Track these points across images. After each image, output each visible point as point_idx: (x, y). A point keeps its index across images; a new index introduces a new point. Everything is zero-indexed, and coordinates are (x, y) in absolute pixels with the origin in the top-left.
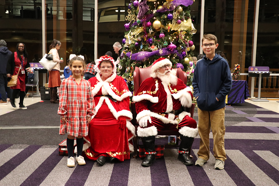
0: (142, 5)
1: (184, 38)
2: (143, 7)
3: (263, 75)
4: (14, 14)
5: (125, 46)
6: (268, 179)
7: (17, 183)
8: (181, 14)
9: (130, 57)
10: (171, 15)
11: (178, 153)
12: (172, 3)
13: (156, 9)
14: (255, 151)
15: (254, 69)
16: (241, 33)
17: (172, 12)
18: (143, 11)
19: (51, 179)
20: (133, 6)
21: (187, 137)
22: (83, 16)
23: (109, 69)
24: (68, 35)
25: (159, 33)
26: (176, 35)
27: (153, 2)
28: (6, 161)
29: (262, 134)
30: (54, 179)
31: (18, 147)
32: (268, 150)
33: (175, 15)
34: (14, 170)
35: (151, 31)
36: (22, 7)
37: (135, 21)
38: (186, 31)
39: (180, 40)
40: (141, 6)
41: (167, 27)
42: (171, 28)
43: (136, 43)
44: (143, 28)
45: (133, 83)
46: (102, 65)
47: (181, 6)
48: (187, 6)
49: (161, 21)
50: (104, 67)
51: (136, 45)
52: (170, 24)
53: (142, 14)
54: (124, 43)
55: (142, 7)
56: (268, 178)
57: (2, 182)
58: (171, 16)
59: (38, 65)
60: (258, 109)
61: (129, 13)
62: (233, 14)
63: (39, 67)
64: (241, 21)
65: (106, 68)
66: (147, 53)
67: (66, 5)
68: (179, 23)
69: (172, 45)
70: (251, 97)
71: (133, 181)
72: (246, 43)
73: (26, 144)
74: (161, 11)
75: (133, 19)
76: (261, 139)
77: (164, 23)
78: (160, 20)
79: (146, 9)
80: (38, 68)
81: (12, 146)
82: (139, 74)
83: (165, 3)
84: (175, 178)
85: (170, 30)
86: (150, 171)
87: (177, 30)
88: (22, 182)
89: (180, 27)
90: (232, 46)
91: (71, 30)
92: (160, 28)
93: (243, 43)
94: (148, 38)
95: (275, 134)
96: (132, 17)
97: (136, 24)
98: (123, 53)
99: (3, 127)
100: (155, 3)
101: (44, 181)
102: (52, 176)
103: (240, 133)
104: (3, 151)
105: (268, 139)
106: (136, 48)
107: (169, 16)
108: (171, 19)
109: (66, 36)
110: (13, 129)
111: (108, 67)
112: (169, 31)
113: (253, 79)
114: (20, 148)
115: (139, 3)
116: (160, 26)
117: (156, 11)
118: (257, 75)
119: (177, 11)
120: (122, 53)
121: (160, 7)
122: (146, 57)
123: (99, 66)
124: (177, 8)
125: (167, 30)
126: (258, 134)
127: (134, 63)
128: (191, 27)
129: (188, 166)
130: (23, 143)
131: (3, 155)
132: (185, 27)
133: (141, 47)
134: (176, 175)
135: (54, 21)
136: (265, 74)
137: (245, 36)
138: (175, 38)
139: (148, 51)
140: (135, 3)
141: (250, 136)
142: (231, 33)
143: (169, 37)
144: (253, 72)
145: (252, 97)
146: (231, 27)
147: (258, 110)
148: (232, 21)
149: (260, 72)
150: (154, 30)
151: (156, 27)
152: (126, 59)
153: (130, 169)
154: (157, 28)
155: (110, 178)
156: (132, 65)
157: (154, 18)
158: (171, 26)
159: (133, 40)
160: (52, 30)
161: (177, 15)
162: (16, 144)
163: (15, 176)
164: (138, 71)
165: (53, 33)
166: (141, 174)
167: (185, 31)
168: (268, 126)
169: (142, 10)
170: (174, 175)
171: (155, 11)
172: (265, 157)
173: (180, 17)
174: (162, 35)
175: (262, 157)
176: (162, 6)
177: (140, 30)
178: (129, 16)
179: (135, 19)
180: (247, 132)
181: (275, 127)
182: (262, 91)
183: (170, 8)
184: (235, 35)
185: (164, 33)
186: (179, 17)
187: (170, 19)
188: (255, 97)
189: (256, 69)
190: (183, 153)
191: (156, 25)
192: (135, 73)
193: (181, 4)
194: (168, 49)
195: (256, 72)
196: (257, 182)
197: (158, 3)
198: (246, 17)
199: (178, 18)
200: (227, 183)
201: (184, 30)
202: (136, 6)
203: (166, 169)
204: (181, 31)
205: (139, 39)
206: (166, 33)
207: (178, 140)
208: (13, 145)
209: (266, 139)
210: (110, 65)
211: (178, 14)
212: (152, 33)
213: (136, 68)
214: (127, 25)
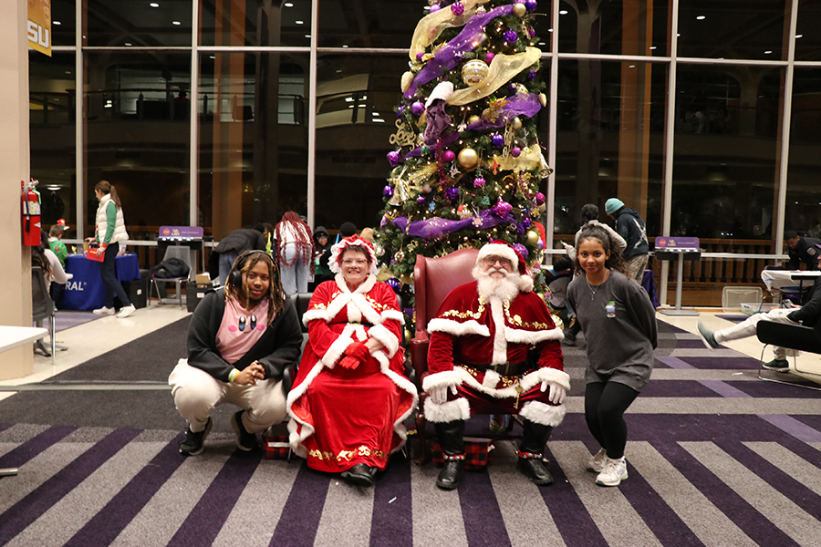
0: (435, 113)
1: (527, 188)
2: (437, 118)
3: (688, 256)
4: (122, 109)
5: (393, 202)
6: (714, 511)
7: (168, 528)
8: (518, 134)
9: (407, 229)
10: (500, 137)
11: (517, 457)
12: (502, 111)
13: (466, 123)
14: (682, 444)
15: (668, 242)
16: (637, 155)
17: (502, 131)
18: (437, 127)
19: (241, 520)
20: (410, 112)
21: (540, 425)
22: (277, 113)
23: (360, 265)
24: (246, 157)
25: (473, 175)
26: (508, 181)
27: (459, 107)
28: (135, 472)
29: (693, 399)
30: (248, 519)
31: (156, 435)
32: (708, 440)
33: (508, 136)
34: (157, 494)
35: (454, 171)
36: (141, 96)
37: (416, 147)
38: (532, 172)
39: (519, 193)
40: (431, 115)
41: (491, 165)
42: (499, 166)
43: (420, 198)
44: (437, 165)
45: (412, 289)
46: (346, 257)
47: (520, 117)
48: (530, 116)
49: (476, 151)
50: (349, 261)
51: (421, 202)
52: (495, 156)
53: (434, 133)
54: (389, 197)
55: (434, 118)
56: (714, 509)
57: (136, 524)
58: (500, 140)
59: (179, 231)
60: (679, 336)
61: (400, 127)
62: (618, 113)
63: (181, 235)
64: (637, 128)
65: (354, 264)
66: (446, 223)
67: (242, 92)
68: (517, 155)
69: (503, 205)
70: (660, 305)
71: (423, 522)
72: (649, 178)
73: (172, 428)
74: (476, 127)
75: (410, 142)
76: (691, 413)
77: (485, 153)
78: (473, 148)
79: (445, 124)
80: (180, 239)
81: (141, 434)
82: (425, 271)
83: (486, 111)
84: (514, 515)
85: (498, 170)
86: (458, 499)
87: (512, 171)
88: (180, 525)
89: (518, 162)
90: (617, 182)
91: (251, 146)
92: (476, 165)
93: (641, 177)
94: (447, 187)
95: (721, 398)
96: (408, 139)
97: (417, 155)
98: (387, 219)
99: (115, 384)
100: (463, 109)
101: (226, 524)
102: (240, 510)
103: (646, 398)
104: (125, 447)
105: (707, 413)
106: (418, 208)
107: (496, 140)
108: (500, 145)
109: (241, 160)
110: (137, 391)
111: (359, 261)
112: (495, 172)
113: (665, 264)
114: (161, 439)
115: (426, 107)
116: (474, 162)
117: (465, 126)
118: (673, 258)
119: (511, 129)
120: (384, 218)
121: (475, 119)
122: (445, 230)
123: (340, 259)
124: (512, 120)
125: (491, 171)
126: (683, 399)
127: (414, 243)
128: (539, 163)
129: (543, 486)
130: (164, 427)
131: (126, 456)
132: (528, 162)
133: (432, 206)
134: (518, 509)
135: (216, 127)
136: (692, 253)
137: (646, 161)
138: (507, 187)
139: (449, 219)
140: (416, 108)
141: (669, 404)
142: (616, 154)
143: (495, 185)
144: (666, 250)
145: (664, 305)
146: (616, 141)
147: (678, 338)
148: (617, 128)
149: (680, 250)
150: (460, 168)
151: (465, 163)
152: (394, 230)
153: (413, 495)
154: (467, 166)
155: (370, 516)
156: (411, 248)
157: (461, 142)
158: (500, 162)
159: (411, 190)
160: (210, 146)
161: (511, 138)
162: (149, 428)
163: (160, 511)
164: (423, 266)
165: (212, 154)
166: (440, 505)
167: (529, 171)
168: (702, 379)
169: (435, 123)
170: (513, 509)
171: (462, 128)
172: (704, 457)
173: (519, 141)
174: (479, 180)
175: (698, 459)
176: (478, 115)
177: (429, 169)
178: (398, 134)
179: (415, 142)
180: (661, 396)
181: (717, 382)
182: (684, 288)
183: (498, 121)
184: (622, 159)
185: (484, 178)
186: (516, 142)
187: (498, 147)
188: (668, 306)
189: (672, 242)
190: (530, 458)
191: (468, 158)
192: (417, 271)
193: (522, 113)
194: (493, 214)
195: (672, 250)
196: (692, 520)
197: (469, 109)
198: (647, 119)
199: (513, 144)
200: (630, 525)
201: (526, 171)
202: (416, 114)
203: (494, 493)
204: (521, 172)
205: (427, 188)
206: (489, 176)
207: (512, 420)
208: (143, 430)
209: (702, 413)
210: (362, 257)
211: (513, 134)
212: (456, 176)
213: (419, 258)
214: (393, 154)
